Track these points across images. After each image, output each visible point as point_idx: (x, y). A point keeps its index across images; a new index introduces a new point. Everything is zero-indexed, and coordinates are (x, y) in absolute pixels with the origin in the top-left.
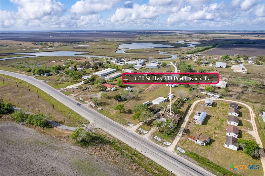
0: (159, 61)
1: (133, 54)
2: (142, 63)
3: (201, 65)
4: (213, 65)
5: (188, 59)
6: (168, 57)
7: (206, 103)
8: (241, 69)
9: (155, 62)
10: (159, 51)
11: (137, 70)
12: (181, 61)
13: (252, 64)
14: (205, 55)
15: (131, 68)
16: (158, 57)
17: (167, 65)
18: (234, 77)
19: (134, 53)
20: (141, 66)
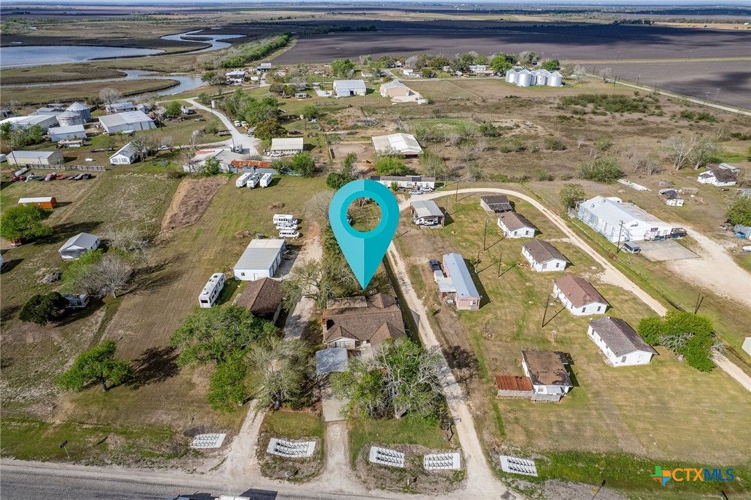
0: (147, 101)
1: (11, 89)
2: (78, 118)
3: (294, 96)
4: (329, 92)
5: (237, 82)
6: (167, 84)
7: (422, 219)
8: (407, 94)
9: (132, 106)
10: (121, 68)
11: (72, 148)
12: (220, 91)
13: (416, 79)
14: (281, 66)
15: (33, 142)
16: (131, 90)
17: (184, 111)
18: (411, 119)
19: (16, 83)
20: (79, 128)
